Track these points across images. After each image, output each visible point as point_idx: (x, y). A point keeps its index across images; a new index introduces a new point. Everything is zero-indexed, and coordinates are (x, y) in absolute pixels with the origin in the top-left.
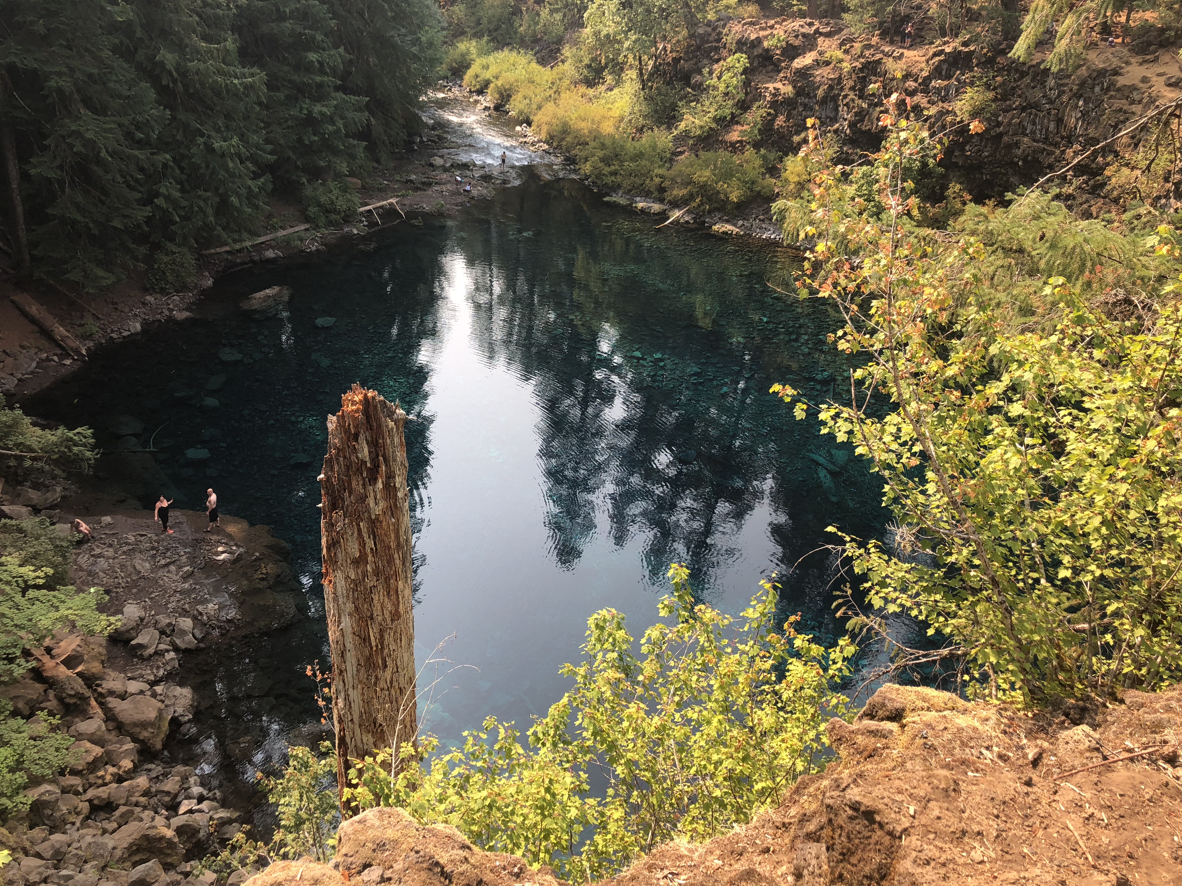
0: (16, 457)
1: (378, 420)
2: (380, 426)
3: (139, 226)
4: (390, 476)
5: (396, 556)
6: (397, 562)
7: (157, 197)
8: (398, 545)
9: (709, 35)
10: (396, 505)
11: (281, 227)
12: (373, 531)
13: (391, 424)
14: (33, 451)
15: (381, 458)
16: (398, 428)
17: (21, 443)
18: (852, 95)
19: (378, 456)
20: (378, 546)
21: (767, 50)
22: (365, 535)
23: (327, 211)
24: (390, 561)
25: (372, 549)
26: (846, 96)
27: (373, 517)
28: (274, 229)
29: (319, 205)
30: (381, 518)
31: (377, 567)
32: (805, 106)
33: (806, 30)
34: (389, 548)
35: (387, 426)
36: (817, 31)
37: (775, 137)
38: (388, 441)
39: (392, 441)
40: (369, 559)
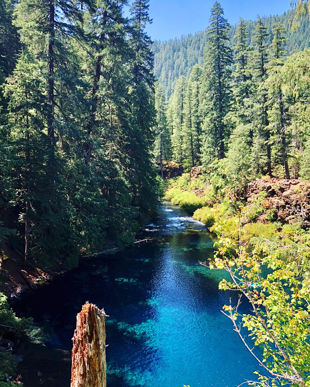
0: (7, 328)
1: (94, 316)
2: (94, 319)
3: (62, 248)
4: (97, 340)
5: (98, 375)
6: (99, 377)
7: (69, 239)
8: (100, 370)
9: (253, 186)
10: (99, 352)
11: (108, 248)
12: (89, 363)
13: (99, 318)
14: (13, 326)
15: (94, 332)
16: (102, 320)
17: (10, 323)
18: (305, 203)
19: (93, 330)
20: (91, 370)
21: (273, 190)
22: (86, 364)
23: (124, 243)
24: (96, 377)
25: (88, 371)
26: (303, 204)
27: (89, 357)
28: (106, 249)
29: (121, 241)
30: (93, 357)
31: (90, 379)
32: (289, 208)
33: (287, 183)
34: (96, 371)
35: (97, 319)
36: (290, 183)
37: (279, 218)
38: (97, 325)
39: (99, 324)
40: (87, 375)
